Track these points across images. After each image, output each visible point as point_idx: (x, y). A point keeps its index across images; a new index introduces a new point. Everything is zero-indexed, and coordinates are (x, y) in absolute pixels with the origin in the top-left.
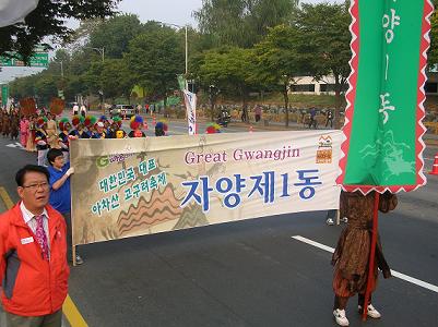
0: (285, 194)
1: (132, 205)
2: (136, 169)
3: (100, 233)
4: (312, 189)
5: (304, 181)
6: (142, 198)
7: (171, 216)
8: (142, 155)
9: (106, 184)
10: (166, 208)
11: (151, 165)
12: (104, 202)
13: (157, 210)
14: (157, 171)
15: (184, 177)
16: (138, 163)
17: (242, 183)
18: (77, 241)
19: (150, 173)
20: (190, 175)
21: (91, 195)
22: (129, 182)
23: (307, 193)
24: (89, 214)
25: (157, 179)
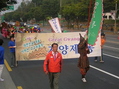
1: (33, 52)
2: (34, 42)
3: (23, 58)
4: (91, 50)
6: (36, 50)
7: (45, 56)
8: (36, 38)
9: (25, 45)
10: (43, 53)
11: (39, 41)
12: (25, 50)
13: (40, 54)
14: (40, 43)
15: (49, 45)
16: (35, 40)
17: (67, 47)
18: (17, 59)
19: (38, 43)
21: (21, 48)
22: (32, 45)
24: (20, 53)
25: (40, 45)
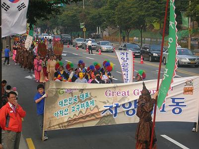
0: (163, 111)
1: (75, 115)
2: (78, 97)
3: (57, 126)
4: (180, 109)
5: (175, 104)
6: (81, 112)
8: (82, 90)
9: (62, 103)
11: (87, 96)
12: (60, 112)
14: (90, 99)
15: (104, 103)
16: (80, 94)
19: (86, 100)
20: (108, 102)
21: (55, 108)
22: (74, 103)
23: (177, 111)
24: (52, 117)
25: (89, 103)
